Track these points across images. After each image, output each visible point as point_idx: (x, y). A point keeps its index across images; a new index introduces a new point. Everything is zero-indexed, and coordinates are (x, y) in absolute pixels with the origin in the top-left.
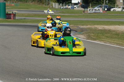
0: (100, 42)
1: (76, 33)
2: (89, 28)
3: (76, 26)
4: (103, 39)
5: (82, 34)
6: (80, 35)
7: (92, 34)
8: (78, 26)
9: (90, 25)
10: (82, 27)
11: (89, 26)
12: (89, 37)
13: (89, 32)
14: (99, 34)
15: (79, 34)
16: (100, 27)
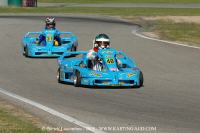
0: (183, 43)
1: (142, 29)
2: (159, 21)
3: (137, 17)
4: (186, 39)
5: (151, 31)
6: (148, 33)
7: (168, 31)
8: (140, 17)
9: (160, 15)
10: (147, 19)
11: (158, 18)
12: (163, 36)
13: (162, 28)
14: (179, 31)
15: (146, 31)
16: (177, 19)
